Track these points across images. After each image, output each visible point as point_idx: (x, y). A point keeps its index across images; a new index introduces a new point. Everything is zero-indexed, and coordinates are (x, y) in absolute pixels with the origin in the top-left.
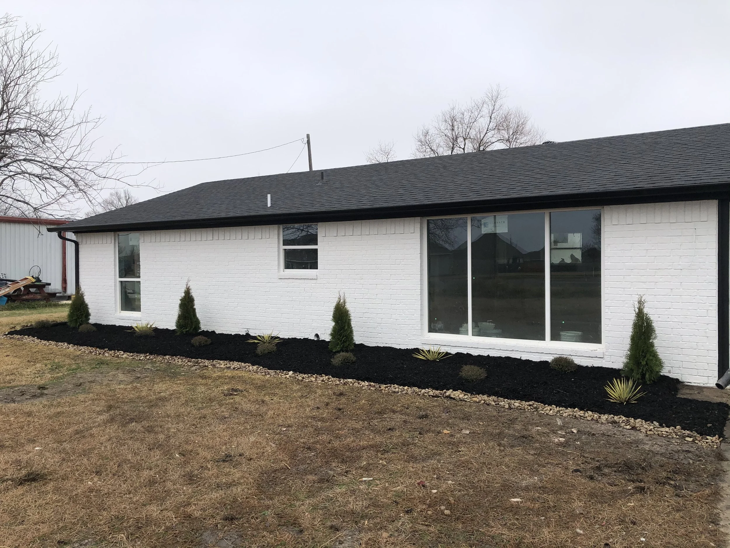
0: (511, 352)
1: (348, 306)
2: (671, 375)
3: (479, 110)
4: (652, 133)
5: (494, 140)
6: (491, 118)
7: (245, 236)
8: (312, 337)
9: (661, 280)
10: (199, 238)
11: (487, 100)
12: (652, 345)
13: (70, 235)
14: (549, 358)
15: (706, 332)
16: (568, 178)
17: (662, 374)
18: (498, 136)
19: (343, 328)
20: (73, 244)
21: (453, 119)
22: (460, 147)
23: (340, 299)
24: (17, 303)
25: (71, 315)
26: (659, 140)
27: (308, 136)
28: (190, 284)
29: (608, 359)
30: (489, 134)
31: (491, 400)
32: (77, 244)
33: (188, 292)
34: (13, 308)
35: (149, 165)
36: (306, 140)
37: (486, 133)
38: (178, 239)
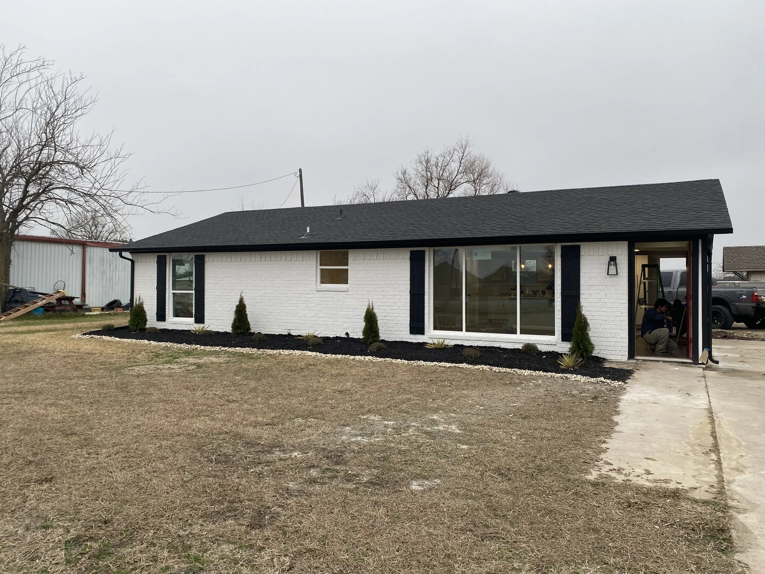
0: (493, 342)
1: (375, 311)
2: (599, 356)
3: (450, 156)
4: (589, 188)
5: (462, 181)
6: (461, 163)
7: (289, 258)
8: (343, 335)
9: (593, 292)
10: (248, 259)
11: (457, 148)
12: (588, 335)
13: (127, 254)
14: (520, 346)
15: (621, 326)
16: (532, 223)
17: (593, 355)
18: (466, 178)
19: (373, 326)
20: (130, 262)
21: (428, 161)
22: (435, 186)
23: (369, 305)
24: (50, 313)
25: (132, 321)
26: (594, 195)
27: (300, 170)
28: (243, 295)
29: (560, 346)
30: (459, 176)
31: (486, 368)
32: (133, 262)
33: (241, 301)
34: (49, 318)
35: (170, 194)
36: (298, 174)
37: (457, 175)
38: (229, 260)
